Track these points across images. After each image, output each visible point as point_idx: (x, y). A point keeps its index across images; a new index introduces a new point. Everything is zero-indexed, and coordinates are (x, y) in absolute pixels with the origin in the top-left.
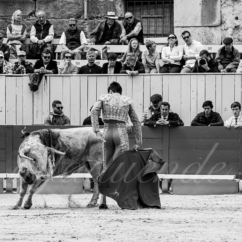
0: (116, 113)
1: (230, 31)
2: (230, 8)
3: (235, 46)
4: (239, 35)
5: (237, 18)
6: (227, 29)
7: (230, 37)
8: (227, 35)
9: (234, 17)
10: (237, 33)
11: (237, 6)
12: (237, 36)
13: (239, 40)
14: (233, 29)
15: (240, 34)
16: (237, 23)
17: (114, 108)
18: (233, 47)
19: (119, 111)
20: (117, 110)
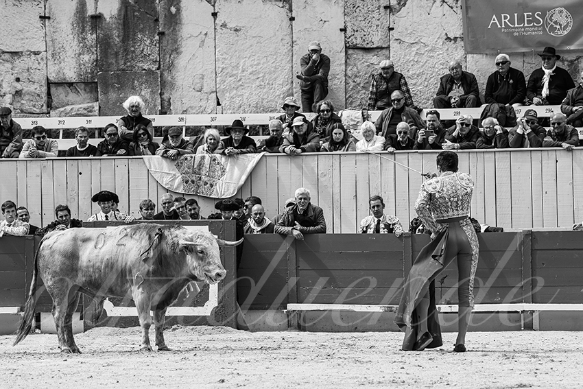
0: (457, 206)
1: (8, 98)
2: (8, 65)
3: (17, 120)
4: (22, 104)
5: (18, 80)
6: (4, 95)
7: (8, 106)
8: (4, 104)
9: (13, 77)
10: (19, 102)
11: (17, 62)
12: (19, 105)
13: (22, 111)
14: (13, 95)
15: (23, 102)
16: (19, 86)
17: (452, 199)
18: (11, 120)
19: (460, 203)
20: (457, 202)
